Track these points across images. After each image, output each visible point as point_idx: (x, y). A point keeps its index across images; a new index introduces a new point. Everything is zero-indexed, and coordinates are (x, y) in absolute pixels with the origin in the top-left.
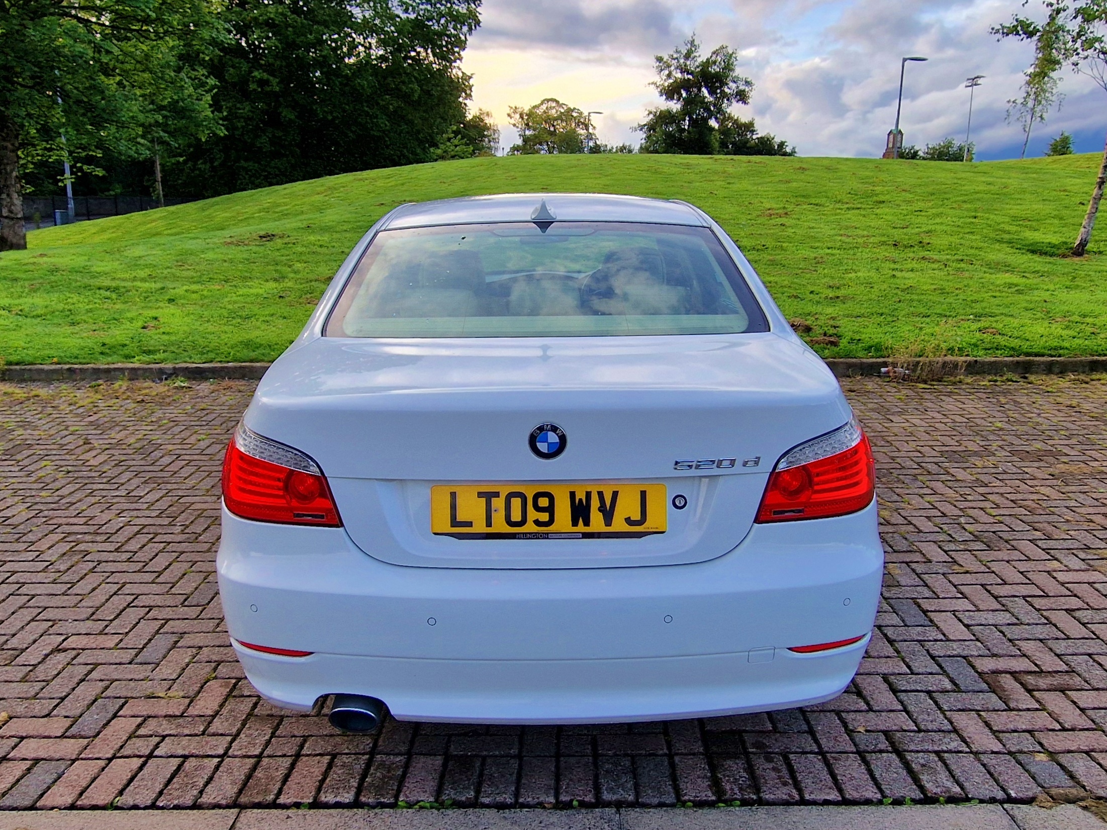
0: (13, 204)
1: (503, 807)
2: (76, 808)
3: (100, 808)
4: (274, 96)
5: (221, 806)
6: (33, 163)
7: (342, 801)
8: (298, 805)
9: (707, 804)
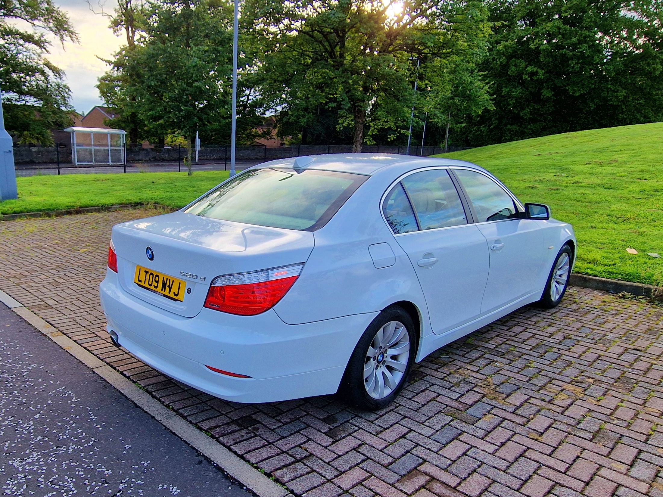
0: (357, 150)
1: (154, 397)
2: (85, 348)
3: (88, 350)
4: (540, 82)
5: (106, 362)
6: (377, 129)
7: (127, 375)
8: (118, 371)
9: (201, 429)
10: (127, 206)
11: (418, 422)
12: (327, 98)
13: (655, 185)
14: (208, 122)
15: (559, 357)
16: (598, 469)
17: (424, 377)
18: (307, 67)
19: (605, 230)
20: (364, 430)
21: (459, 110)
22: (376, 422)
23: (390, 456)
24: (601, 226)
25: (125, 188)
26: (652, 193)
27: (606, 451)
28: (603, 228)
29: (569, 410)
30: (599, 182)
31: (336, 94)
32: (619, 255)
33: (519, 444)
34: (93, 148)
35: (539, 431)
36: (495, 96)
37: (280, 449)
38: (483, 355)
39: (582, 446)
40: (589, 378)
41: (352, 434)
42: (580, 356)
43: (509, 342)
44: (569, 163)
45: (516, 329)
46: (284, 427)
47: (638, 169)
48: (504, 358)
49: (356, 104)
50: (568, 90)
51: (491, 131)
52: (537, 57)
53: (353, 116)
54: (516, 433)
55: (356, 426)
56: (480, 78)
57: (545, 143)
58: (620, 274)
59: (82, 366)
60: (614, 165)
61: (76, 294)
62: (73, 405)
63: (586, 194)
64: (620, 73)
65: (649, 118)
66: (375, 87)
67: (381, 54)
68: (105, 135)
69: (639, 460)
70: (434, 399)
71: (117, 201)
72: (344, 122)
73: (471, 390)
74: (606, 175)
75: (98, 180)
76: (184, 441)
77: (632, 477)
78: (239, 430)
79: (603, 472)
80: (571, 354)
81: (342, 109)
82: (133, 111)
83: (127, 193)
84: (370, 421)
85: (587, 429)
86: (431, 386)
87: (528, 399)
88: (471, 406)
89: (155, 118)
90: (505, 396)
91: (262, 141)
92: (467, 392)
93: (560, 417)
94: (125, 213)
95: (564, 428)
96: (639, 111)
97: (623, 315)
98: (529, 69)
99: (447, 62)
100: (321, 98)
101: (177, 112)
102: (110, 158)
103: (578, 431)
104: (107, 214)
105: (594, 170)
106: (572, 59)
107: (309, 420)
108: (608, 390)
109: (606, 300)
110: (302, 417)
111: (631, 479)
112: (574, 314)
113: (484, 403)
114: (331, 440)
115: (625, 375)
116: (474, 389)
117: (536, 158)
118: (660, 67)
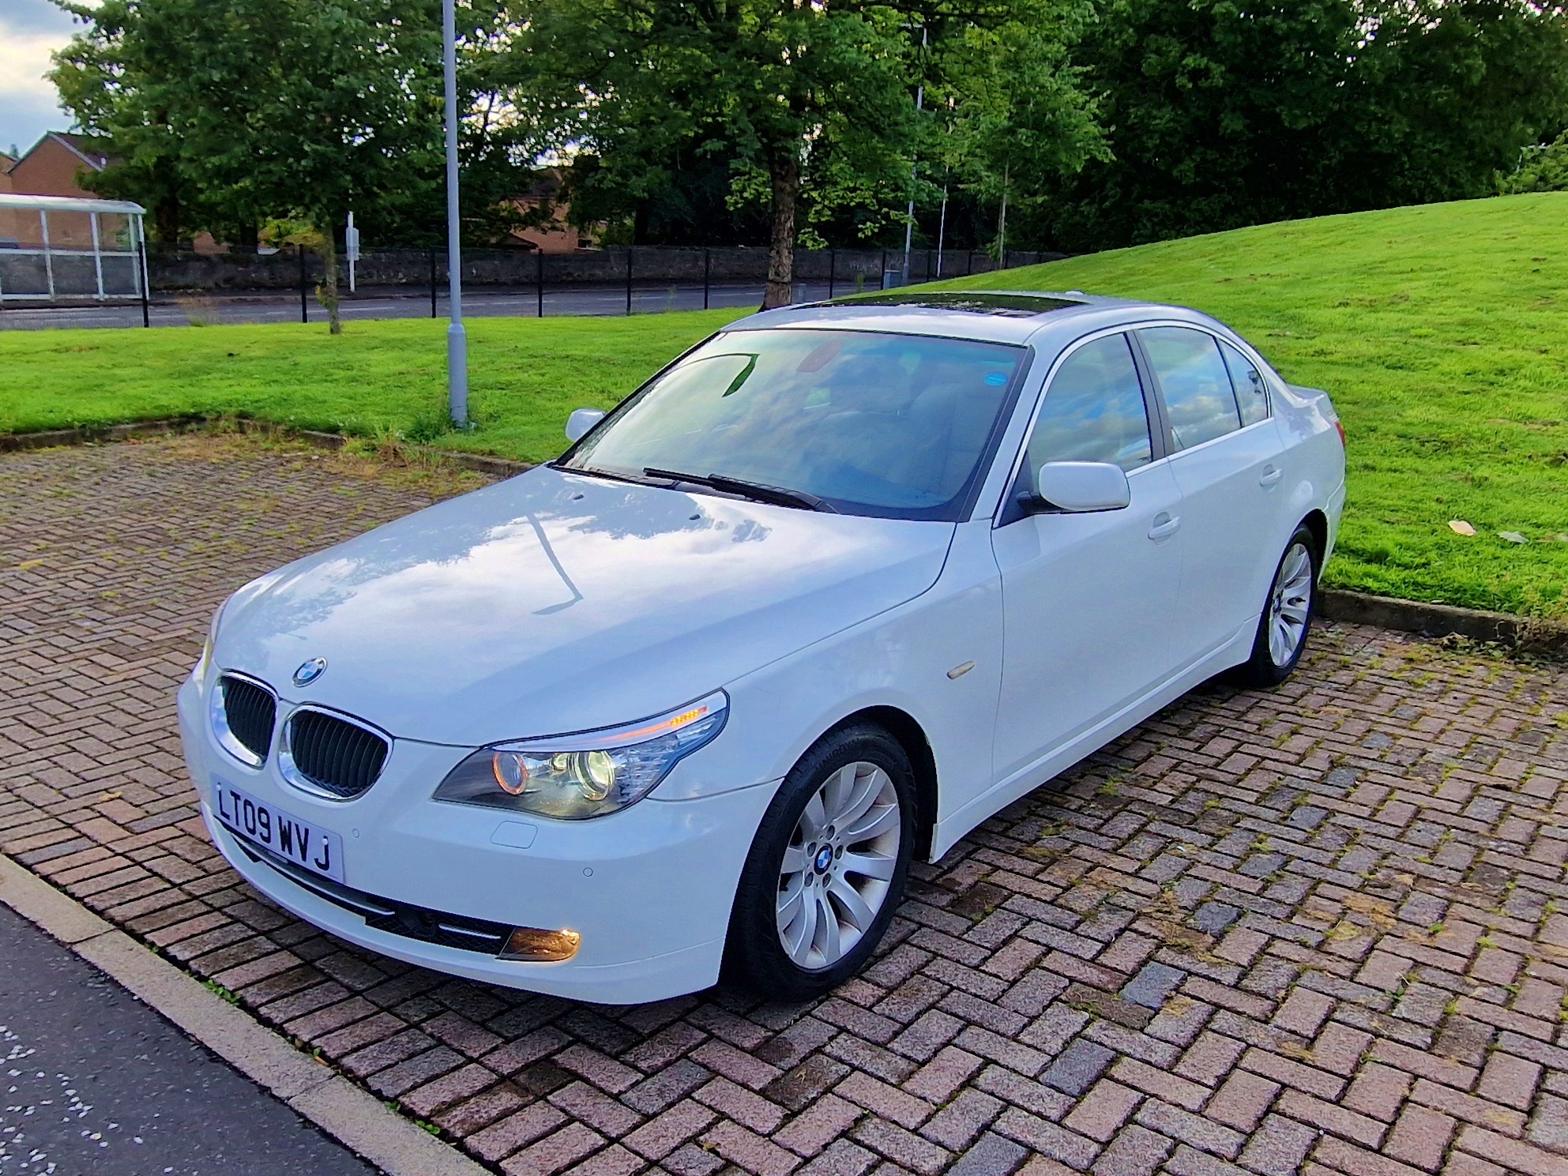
0: (781, 264)
1: (266, 1022)
2: (46, 878)
3: (55, 885)
4: (1217, 94)
5: (111, 920)
6: (830, 209)
7: (180, 957)
8: (152, 945)
9: (409, 1114)
10: (156, 427)
11: (1003, 1035)
12: (697, 124)
13: (1496, 358)
14: (382, 187)
15: (1326, 818)
16: (1456, 1132)
17: (1006, 899)
18: (640, 39)
19: (1397, 474)
20: (865, 1072)
21: (1027, 161)
22: (894, 1045)
23: (939, 1144)
24: (1386, 463)
25: (148, 373)
26: (1492, 377)
27: (1465, 1077)
28: (1390, 470)
29: (1367, 967)
30: (1373, 351)
31: (721, 114)
32: (1433, 539)
33: (1261, 1075)
34: (48, 253)
35: (1305, 1033)
36: (1113, 128)
37: (641, 1156)
38: (1144, 825)
39: (1411, 1067)
40: (1403, 871)
41: (835, 1089)
42: (1376, 811)
43: (1203, 785)
44: (1299, 304)
45: (1216, 746)
46: (648, 1083)
47: (1456, 318)
48: (1195, 830)
49: (775, 145)
50: (1280, 115)
51: (1105, 213)
52: (1207, 33)
53: (767, 174)
54: (1249, 1046)
55: (842, 1062)
56: (1078, 81)
57: (1234, 248)
58: (1441, 588)
59: (37, 937)
60: (1401, 307)
61: (12, 703)
62: (14, 1073)
63: (1346, 382)
64: (1394, 77)
65: (1461, 187)
66: (821, 98)
67: (833, 12)
68: (84, 216)
69: (1545, 1095)
70: (1037, 963)
71: (127, 413)
72: (744, 190)
73: (1126, 929)
74: (1386, 334)
75: (67, 350)
76: (362, 1158)
77: (1536, 1145)
78: (521, 1108)
79: (1470, 1138)
80: (1353, 808)
81: (740, 156)
82: (162, 152)
83: (156, 386)
84: (877, 1044)
85: (1416, 1019)
86: (1025, 925)
87: (1268, 944)
88: (1133, 975)
89: (227, 175)
90: (1211, 940)
91: (528, 234)
92: (1117, 936)
93: (1348, 991)
94: (153, 447)
95: (1361, 1019)
96: (1439, 171)
97: (1456, 694)
98: (1190, 61)
99: (996, 39)
100: (683, 126)
101: (291, 160)
102: (100, 281)
103: (1395, 1025)
104: (98, 450)
105: (1358, 322)
106: (1286, 38)
107: (712, 1054)
108: (1451, 901)
109: (1414, 656)
110: (696, 1047)
111: (1535, 1150)
112: (1346, 696)
113: (1164, 963)
114: (779, 1112)
115: (1483, 859)
116: (1134, 926)
117: (1222, 288)
118: (1481, 66)
